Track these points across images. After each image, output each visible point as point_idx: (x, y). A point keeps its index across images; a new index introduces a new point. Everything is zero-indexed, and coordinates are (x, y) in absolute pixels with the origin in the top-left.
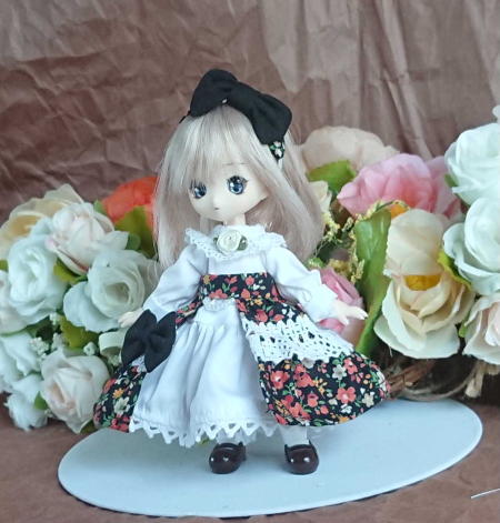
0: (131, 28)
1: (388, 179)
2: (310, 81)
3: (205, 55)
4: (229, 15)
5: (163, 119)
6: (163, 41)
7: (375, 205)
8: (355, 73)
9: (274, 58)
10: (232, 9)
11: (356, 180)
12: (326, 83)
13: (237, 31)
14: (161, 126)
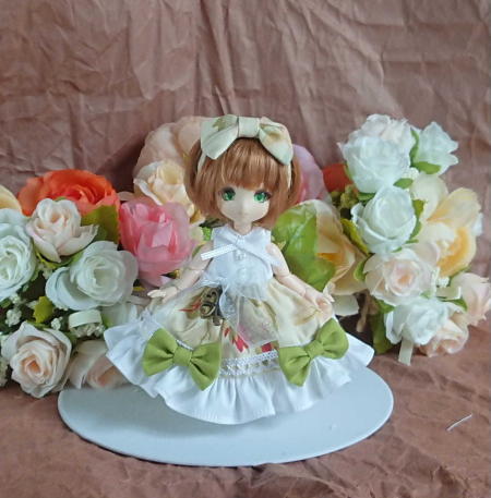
0: (17, 35)
2: (162, 92)
3: (78, 63)
4: (104, 33)
5: (32, 114)
6: (42, 49)
8: (191, 87)
9: (137, 71)
10: (107, 28)
12: (173, 93)
13: (108, 47)
14: (28, 120)
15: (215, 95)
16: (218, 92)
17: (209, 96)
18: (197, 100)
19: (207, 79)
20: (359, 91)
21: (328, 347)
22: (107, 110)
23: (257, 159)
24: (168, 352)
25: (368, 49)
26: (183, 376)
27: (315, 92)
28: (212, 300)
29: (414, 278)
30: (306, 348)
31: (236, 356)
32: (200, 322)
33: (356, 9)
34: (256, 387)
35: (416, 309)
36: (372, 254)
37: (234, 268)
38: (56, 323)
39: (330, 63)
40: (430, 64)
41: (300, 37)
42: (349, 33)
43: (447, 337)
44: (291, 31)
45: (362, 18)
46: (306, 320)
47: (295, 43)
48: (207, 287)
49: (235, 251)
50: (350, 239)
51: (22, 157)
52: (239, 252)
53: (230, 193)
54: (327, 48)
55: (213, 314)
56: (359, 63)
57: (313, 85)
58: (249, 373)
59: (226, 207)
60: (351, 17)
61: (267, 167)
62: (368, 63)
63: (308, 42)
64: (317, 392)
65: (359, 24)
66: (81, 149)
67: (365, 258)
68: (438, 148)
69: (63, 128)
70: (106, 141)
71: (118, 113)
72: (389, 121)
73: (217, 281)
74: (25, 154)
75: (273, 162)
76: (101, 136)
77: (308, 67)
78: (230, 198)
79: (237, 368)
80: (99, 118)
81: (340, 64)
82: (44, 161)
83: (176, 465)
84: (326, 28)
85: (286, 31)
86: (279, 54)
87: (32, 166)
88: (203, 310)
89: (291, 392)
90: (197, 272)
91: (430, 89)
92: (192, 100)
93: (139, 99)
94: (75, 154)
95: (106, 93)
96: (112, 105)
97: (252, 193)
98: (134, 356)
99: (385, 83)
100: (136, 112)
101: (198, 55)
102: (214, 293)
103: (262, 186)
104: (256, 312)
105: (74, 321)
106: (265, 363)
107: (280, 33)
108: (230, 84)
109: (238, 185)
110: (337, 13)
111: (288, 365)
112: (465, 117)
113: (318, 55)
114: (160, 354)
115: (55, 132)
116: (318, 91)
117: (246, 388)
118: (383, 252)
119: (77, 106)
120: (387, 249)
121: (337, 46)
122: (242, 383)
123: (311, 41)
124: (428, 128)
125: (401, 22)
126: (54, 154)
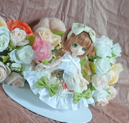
12: (52, 9)
15: (62, 14)
16: (63, 14)
17: (60, 14)
18: (57, 14)
19: (61, 9)
20: (99, 28)
21: (86, 96)
22: (33, 8)
23: (87, 39)
24: (45, 83)
25: (105, 17)
26: (46, 91)
27: (88, 24)
28: (60, 73)
29: (105, 84)
30: (81, 94)
31: (62, 90)
32: (56, 78)
33: (106, 5)
34: (64, 100)
35: (101, 92)
36: (95, 73)
37: (69, 66)
38: (8, 64)
39: (94, 17)
40: (119, 27)
41: (90, 7)
42: (102, 10)
43: (104, 102)
44: (88, 4)
45: (107, 8)
46: (82, 87)
47: (88, 8)
48: (59, 69)
49: (70, 62)
50: (90, 67)
51: (5, 12)
52: (71, 62)
53: (76, 45)
54: (96, 13)
55: (59, 77)
56: (102, 20)
57: (88, 21)
58: (64, 96)
59: (73, 49)
60: (104, 7)
61: (89, 42)
62: (104, 21)
63: (91, 9)
64: (79, 107)
65: (106, 9)
66: (22, 16)
67: (92, 74)
68: (117, 51)
69: (19, 8)
70: (29, 16)
71: (35, 9)
72: (108, 39)
73: (63, 68)
74: (6, 11)
75: (90, 41)
76: (29, 14)
77: (89, 16)
78: (75, 47)
79: (61, 94)
80: (30, 9)
81: (97, 18)
82: (10, 16)
83: (39, 115)
84: (97, 7)
85: (87, 4)
86: (82, 9)
87: (7, 16)
88: (57, 75)
89: (73, 105)
90: (57, 64)
91: (117, 34)
92: (55, 13)
93: (43, 8)
95: (34, 2)
96: (35, 6)
97: (82, 48)
98: (34, 81)
99: (106, 28)
100: (41, 11)
101: (61, 1)
102: (61, 71)
103: (85, 47)
104: (71, 80)
105: (13, 65)
106: (69, 95)
107: (85, 4)
108: (67, 13)
109: (79, 44)
110: (101, 4)
111: (76, 97)
112: (123, 45)
113: (93, 14)
114: (42, 83)
116: (89, 23)
117: (62, 100)
118: (99, 74)
119: (26, 3)
120: (100, 74)
121: (98, 13)
122: (61, 98)
123: (92, 9)
124: (116, 44)
125: (116, 13)
126: (14, 14)
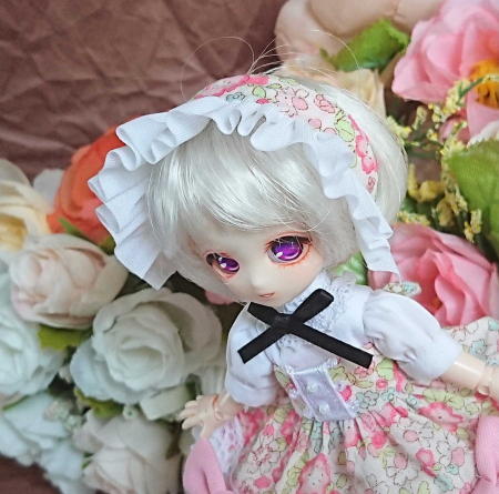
1: (461, 36)
5: (98, 6)
7: (456, 89)
11: (410, 49)
14: (97, 15)
69: (156, 10)
74: (119, 67)
76: (217, 5)
82: (150, 72)
87: (136, 83)
94: (193, 46)
115: (147, 20)
126: (159, 55)
